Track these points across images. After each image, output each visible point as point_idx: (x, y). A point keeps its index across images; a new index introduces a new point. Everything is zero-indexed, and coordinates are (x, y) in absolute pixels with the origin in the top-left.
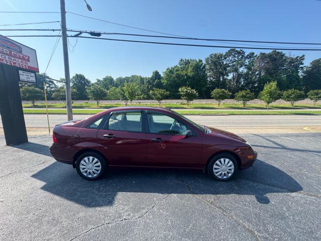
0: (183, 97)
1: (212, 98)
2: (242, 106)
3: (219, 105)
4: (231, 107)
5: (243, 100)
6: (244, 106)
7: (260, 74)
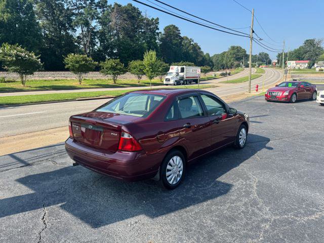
0: (8, 65)
1: (68, 70)
2: (111, 82)
3: (80, 81)
4: (98, 85)
5: (113, 74)
6: (115, 83)
7: (117, 34)
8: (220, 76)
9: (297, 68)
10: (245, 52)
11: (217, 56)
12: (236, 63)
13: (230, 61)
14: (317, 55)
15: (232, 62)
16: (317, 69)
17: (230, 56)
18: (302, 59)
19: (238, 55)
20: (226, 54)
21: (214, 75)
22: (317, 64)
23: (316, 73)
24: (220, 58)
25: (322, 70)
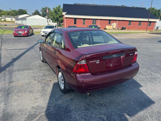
22: (1, 17)
25: (6, 20)
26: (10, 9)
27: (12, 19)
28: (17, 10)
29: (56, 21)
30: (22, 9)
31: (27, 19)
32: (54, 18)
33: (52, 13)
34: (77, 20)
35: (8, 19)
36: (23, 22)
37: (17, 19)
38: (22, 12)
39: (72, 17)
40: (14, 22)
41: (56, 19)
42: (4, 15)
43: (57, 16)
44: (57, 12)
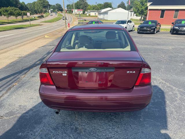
8: (38, 18)
9: (78, 13)
10: (48, 2)
11: (30, 4)
12: (44, 10)
13: (40, 8)
14: (86, 7)
15: (41, 9)
16: (88, 14)
17: (39, 5)
18: (79, 9)
19: (44, 5)
20: (36, 3)
21: (34, 17)
22: (87, 11)
23: (88, 16)
24: (32, 6)
25: (90, 15)
26: (96, 3)
27: (95, 14)
28: (103, 4)
29: (140, 14)
30: (107, 2)
31: (108, 13)
32: (138, 11)
33: (137, 5)
34: (165, 12)
35: (92, 14)
36: (105, 17)
37: (100, 14)
38: (107, 5)
39: (159, 9)
40: (97, 16)
41: (140, 12)
42: (89, 9)
43: (142, 8)
44: (144, 3)
